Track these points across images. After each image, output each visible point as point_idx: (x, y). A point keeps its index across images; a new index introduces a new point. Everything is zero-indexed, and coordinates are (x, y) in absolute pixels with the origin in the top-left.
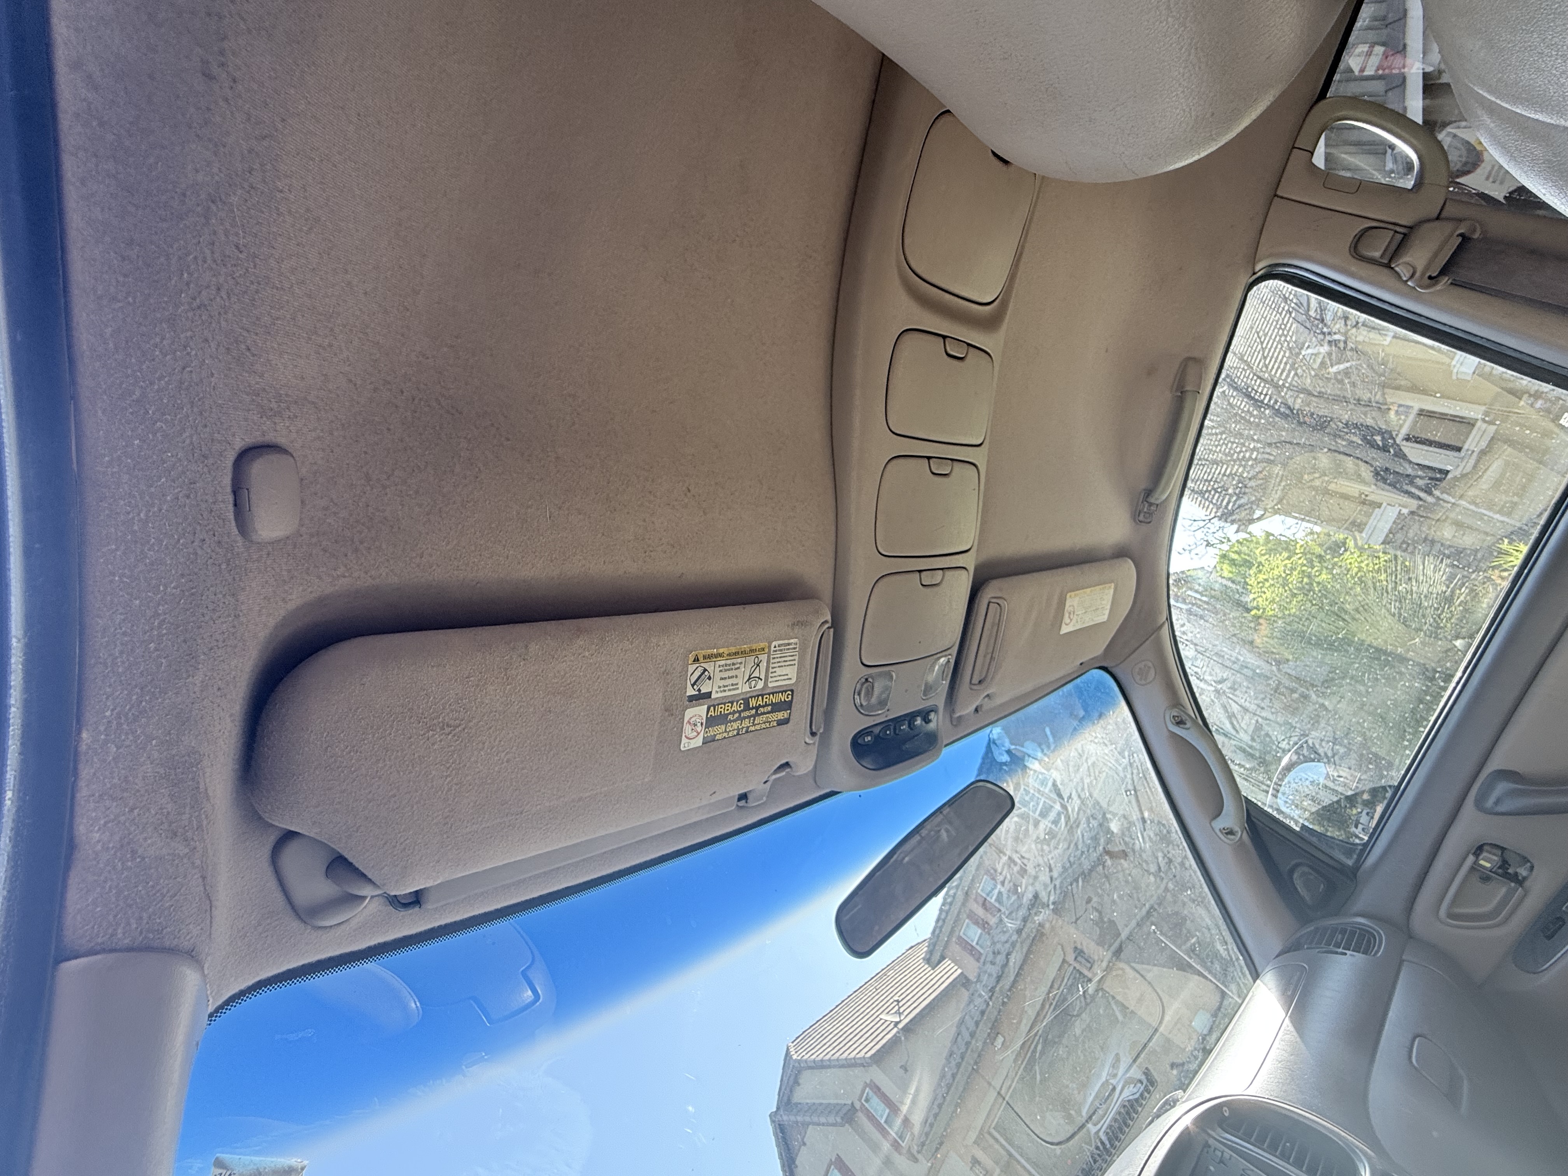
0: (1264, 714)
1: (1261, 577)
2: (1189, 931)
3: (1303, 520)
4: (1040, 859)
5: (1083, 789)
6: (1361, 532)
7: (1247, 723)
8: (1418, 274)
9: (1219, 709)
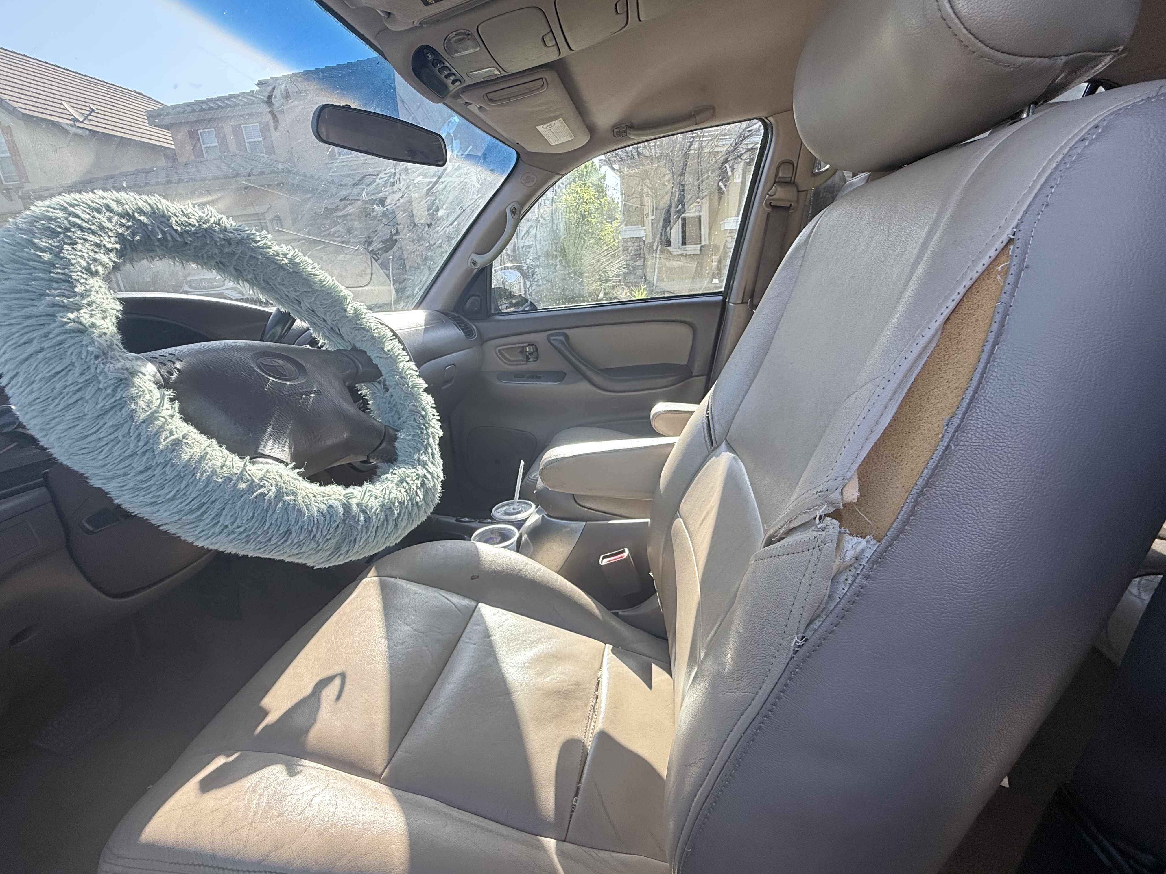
0: (538, 245)
1: (578, 189)
2: (415, 273)
3: (622, 194)
4: (404, 188)
5: (450, 186)
6: (626, 225)
7: (529, 241)
8: (772, 197)
9: (528, 225)
